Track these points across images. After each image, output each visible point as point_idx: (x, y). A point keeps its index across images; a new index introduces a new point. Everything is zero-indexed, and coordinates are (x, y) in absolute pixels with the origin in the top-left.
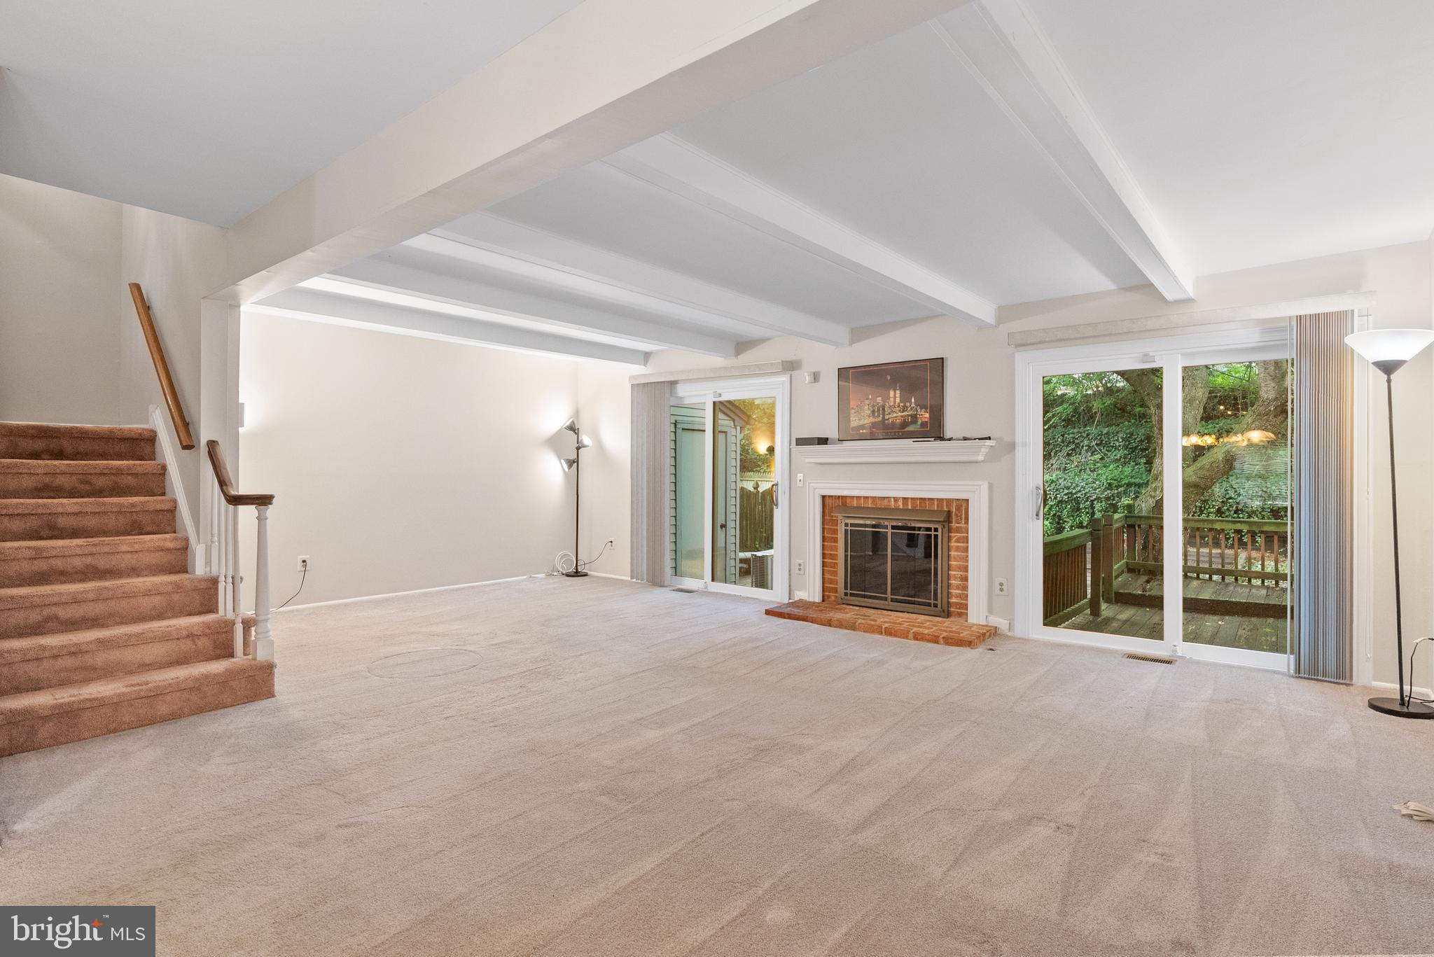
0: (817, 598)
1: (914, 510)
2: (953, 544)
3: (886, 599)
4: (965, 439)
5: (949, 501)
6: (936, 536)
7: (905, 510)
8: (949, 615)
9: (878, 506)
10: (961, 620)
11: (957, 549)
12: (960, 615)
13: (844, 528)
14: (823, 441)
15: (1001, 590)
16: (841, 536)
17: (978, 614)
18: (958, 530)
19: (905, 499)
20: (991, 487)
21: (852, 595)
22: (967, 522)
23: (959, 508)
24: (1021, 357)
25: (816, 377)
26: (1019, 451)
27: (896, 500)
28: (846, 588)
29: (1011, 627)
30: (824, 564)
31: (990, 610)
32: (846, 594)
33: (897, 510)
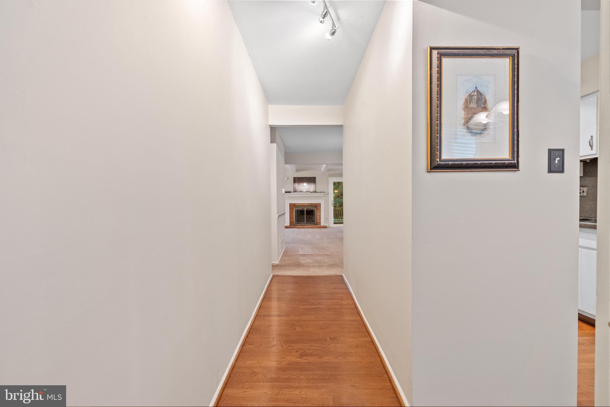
0: (289, 225)
1: (310, 205)
2: (318, 211)
3: (304, 223)
4: (320, 192)
5: (317, 204)
6: (315, 210)
7: (308, 206)
8: (317, 224)
9: (303, 205)
10: (320, 225)
11: (318, 212)
12: (319, 224)
13: (295, 210)
14: (290, 192)
15: (327, 219)
16: (294, 212)
17: (322, 224)
18: (319, 209)
19: (308, 204)
20: (325, 201)
21: (297, 223)
22: (320, 207)
23: (319, 205)
24: (330, 178)
25: (288, 179)
26: (329, 194)
27: (306, 204)
28: (296, 222)
29: (328, 225)
30: (290, 218)
31: (325, 223)
32: (296, 223)
33: (306, 206)
